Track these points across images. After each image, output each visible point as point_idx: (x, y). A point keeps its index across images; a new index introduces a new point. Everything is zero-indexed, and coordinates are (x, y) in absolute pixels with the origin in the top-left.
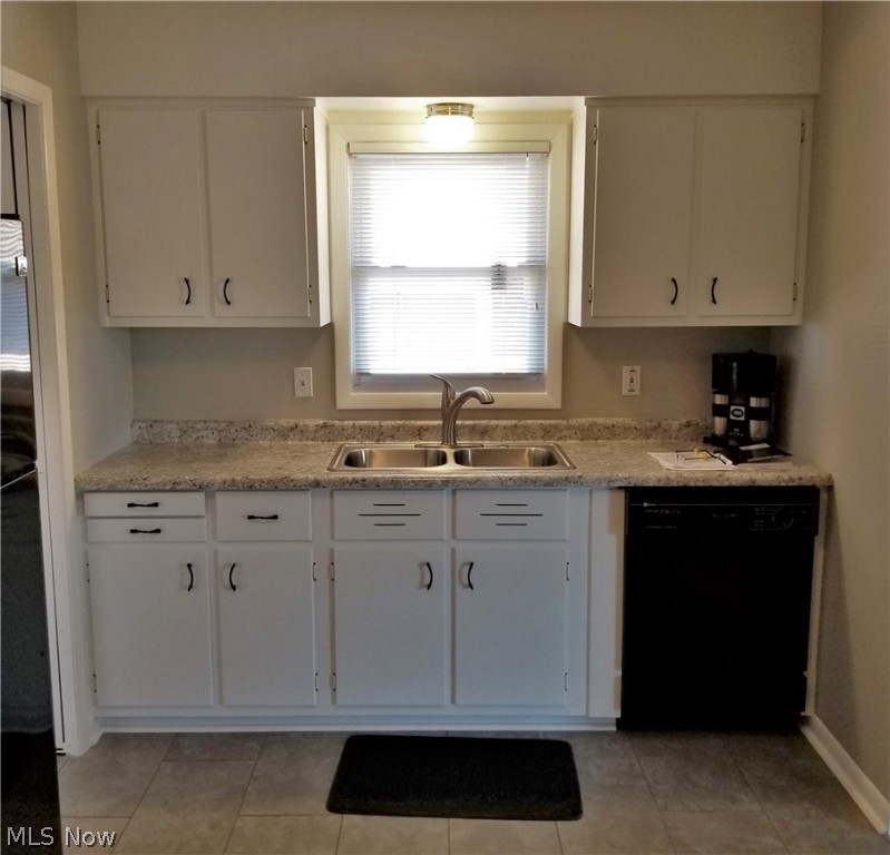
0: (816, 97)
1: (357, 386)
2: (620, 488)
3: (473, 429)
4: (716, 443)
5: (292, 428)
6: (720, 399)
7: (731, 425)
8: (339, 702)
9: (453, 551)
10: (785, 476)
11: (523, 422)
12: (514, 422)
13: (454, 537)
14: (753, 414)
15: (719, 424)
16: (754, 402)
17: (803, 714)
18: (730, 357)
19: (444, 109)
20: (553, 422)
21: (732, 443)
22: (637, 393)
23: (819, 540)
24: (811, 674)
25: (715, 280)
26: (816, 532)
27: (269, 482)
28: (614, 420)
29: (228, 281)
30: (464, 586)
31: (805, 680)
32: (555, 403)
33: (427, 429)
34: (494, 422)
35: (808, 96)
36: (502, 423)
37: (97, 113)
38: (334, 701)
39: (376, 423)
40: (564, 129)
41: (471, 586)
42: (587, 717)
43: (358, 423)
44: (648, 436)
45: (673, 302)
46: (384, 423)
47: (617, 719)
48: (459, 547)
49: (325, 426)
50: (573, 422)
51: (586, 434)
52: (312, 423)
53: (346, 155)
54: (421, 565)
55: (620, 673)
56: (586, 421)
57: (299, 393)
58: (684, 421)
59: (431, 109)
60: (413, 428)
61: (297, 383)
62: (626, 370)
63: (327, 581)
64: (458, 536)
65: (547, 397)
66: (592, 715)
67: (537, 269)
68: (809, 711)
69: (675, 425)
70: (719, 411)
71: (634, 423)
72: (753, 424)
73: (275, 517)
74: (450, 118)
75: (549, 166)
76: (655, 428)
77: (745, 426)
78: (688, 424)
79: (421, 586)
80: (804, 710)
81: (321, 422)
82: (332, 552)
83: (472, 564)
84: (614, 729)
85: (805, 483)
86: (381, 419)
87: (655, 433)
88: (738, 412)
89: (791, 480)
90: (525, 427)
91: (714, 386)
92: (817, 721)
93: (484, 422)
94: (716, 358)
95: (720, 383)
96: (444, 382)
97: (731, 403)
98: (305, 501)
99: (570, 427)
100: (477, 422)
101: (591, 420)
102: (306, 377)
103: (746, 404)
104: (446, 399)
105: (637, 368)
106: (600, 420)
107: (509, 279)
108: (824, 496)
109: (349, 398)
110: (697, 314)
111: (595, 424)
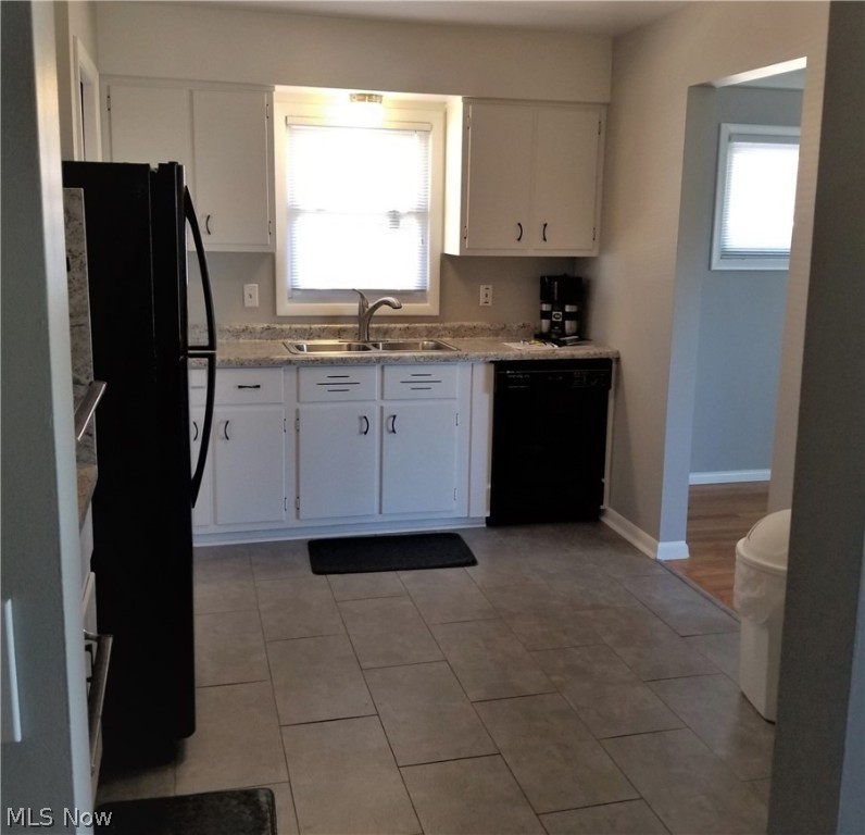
0: (608, 105)
1: (291, 298)
2: (491, 362)
3: (378, 330)
4: (542, 337)
5: (243, 330)
6: (545, 307)
7: (553, 324)
8: (301, 517)
9: (382, 408)
10: (592, 352)
11: (413, 325)
12: (406, 325)
13: (382, 398)
14: (567, 316)
15: (545, 324)
16: (568, 308)
17: (602, 507)
18: (552, 278)
19: (363, 98)
20: (434, 325)
21: (554, 336)
22: (490, 304)
23: (611, 392)
24: (606, 480)
25: (545, 225)
26: (610, 387)
27: (255, 361)
28: (475, 324)
29: (209, 217)
30: (390, 432)
31: (603, 484)
32: (435, 311)
33: (344, 330)
34: (393, 325)
35: (604, 104)
36: (399, 326)
37: (109, 87)
38: (298, 517)
39: (306, 326)
40: (441, 115)
41: (394, 431)
42: (468, 518)
43: (294, 326)
44: (497, 335)
45: (519, 239)
46: (313, 326)
47: (487, 518)
48: (385, 405)
49: (269, 328)
50: (448, 325)
51: (457, 333)
52: (259, 326)
53: (284, 125)
54: (361, 418)
55: (489, 486)
56: (456, 324)
57: (248, 303)
58: (521, 324)
59: (352, 96)
60: (335, 329)
61: (246, 296)
62: (482, 288)
63: (293, 432)
64: (385, 397)
65: (430, 307)
66: (471, 516)
67: (421, 215)
68: (605, 506)
69: (515, 326)
70: (545, 315)
71: (488, 325)
72: (568, 324)
73: (258, 387)
74: (366, 104)
75: (431, 141)
76: (503, 329)
77: (562, 325)
78: (524, 326)
79: (361, 433)
80: (602, 504)
81: (265, 325)
82: (297, 411)
83: (394, 417)
84: (484, 525)
85: (603, 356)
86: (310, 324)
87: (502, 332)
88: (557, 316)
89: (595, 354)
90: (415, 329)
91: (541, 298)
92: (611, 511)
93: (386, 325)
94: (542, 279)
95: (546, 295)
96: (361, 295)
97: (553, 310)
98: (280, 375)
99: (445, 329)
100: (381, 325)
101: (459, 323)
102: (253, 291)
103: (563, 310)
104: (362, 307)
105: (490, 287)
106: (466, 324)
107: (403, 222)
108: (614, 365)
109: (286, 307)
110: (534, 248)
111: (462, 326)
